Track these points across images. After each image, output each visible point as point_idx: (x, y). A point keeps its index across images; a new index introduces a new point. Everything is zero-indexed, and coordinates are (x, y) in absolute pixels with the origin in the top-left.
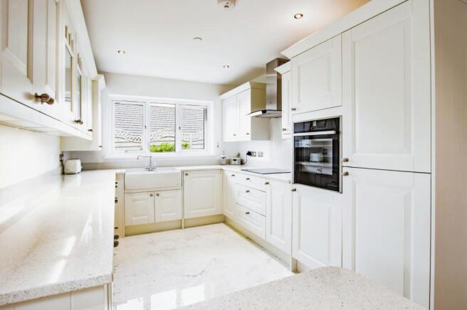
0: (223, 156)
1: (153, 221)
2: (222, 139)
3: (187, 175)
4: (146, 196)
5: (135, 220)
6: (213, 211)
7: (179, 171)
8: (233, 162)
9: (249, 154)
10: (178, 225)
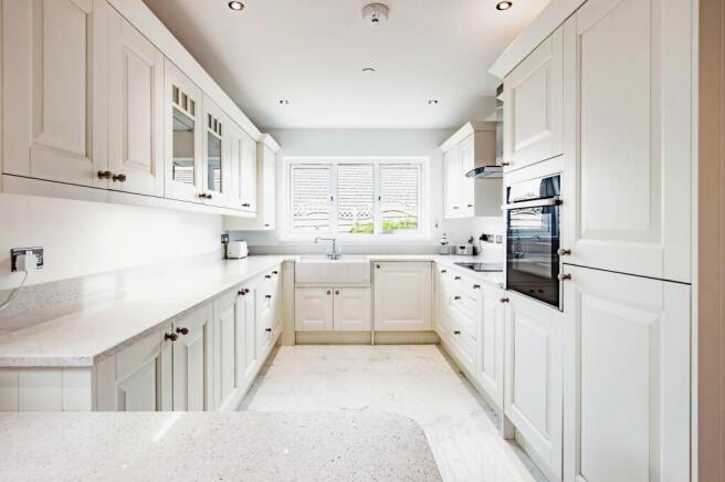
0: (443, 241)
1: (329, 328)
2: (444, 214)
3: (378, 267)
4: (322, 293)
5: (306, 324)
6: (419, 324)
7: (368, 261)
8: (460, 251)
9: (484, 238)
10: (366, 339)
